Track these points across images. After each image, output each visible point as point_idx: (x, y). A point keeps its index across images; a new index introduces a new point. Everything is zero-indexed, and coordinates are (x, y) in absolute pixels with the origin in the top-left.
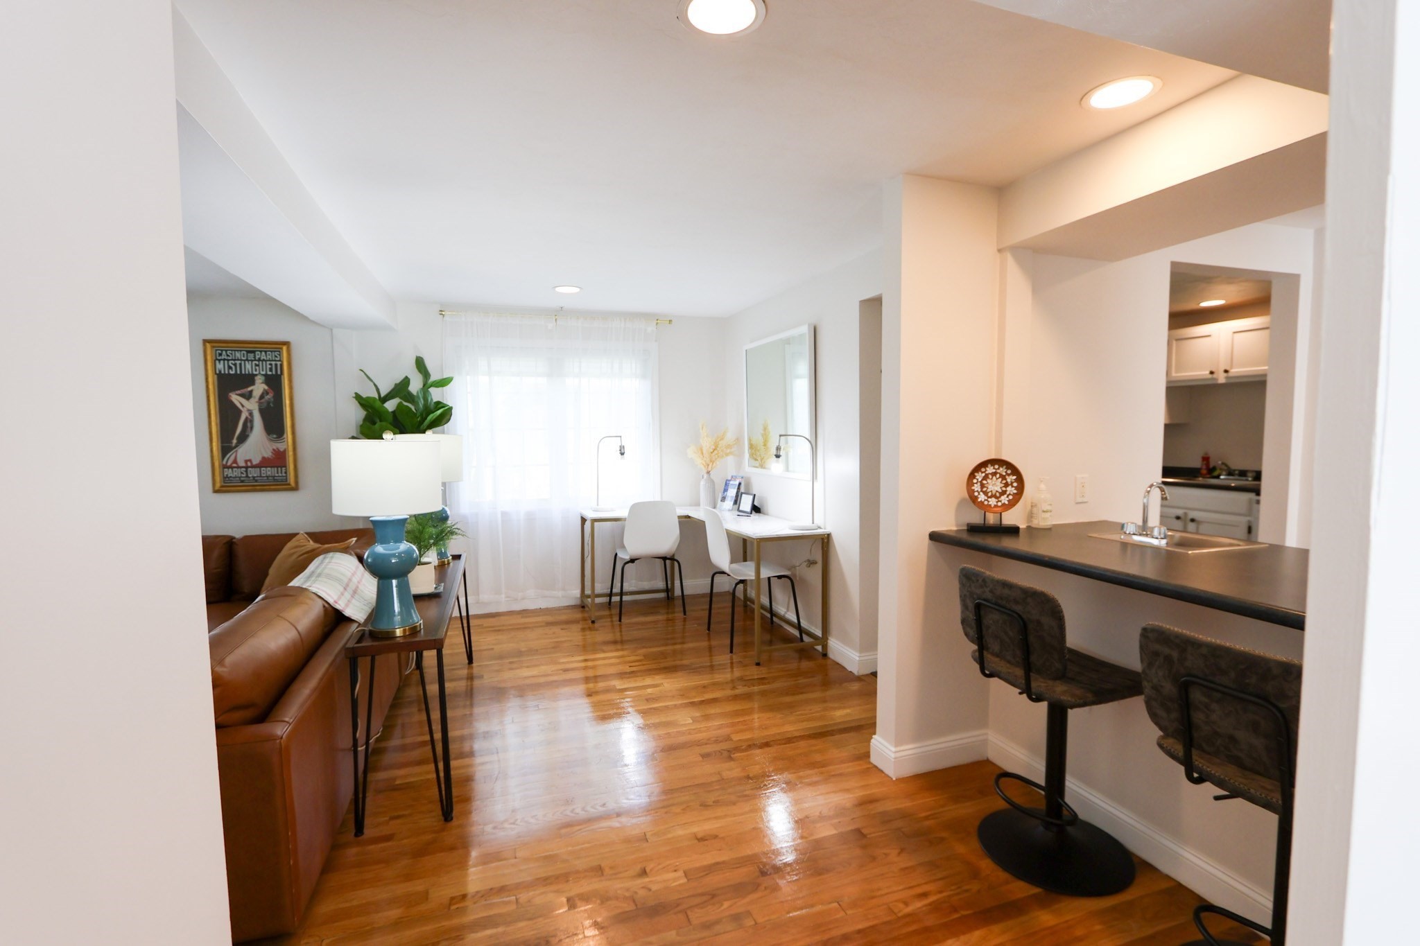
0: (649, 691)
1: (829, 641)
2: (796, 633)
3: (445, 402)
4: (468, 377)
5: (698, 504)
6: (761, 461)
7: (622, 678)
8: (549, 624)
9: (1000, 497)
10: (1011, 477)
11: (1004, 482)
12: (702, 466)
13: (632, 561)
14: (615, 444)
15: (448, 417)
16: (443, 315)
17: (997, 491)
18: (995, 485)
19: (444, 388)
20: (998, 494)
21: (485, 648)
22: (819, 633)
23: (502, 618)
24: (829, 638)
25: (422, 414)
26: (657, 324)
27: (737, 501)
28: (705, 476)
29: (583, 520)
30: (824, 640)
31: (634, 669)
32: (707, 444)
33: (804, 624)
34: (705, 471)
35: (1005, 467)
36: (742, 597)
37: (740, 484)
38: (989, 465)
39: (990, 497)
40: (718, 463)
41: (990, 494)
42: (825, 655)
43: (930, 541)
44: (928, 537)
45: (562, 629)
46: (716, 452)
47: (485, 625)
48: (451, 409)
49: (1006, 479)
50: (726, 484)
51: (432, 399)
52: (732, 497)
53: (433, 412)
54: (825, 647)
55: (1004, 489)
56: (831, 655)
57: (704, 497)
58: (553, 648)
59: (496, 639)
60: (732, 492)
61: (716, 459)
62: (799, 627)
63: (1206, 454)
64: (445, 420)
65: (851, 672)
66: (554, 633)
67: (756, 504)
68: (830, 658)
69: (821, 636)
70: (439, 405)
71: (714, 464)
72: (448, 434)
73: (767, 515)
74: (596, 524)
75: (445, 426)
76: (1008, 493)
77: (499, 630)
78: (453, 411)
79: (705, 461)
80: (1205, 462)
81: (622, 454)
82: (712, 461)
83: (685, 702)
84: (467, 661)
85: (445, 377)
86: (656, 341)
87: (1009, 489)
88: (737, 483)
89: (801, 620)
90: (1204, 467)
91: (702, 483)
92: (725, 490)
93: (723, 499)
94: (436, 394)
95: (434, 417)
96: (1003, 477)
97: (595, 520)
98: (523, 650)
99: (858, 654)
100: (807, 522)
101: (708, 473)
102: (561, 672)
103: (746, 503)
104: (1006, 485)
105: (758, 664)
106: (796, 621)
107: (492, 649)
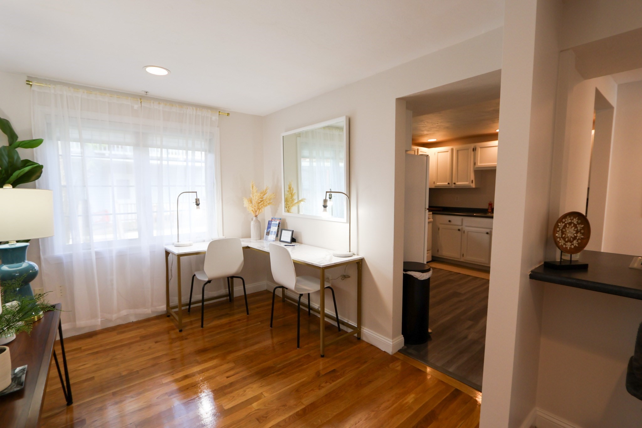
0: (255, 405)
1: (362, 329)
2: (335, 324)
3: (35, 161)
4: (59, 142)
5: (249, 236)
6: (288, 208)
7: (225, 394)
8: (144, 338)
9: (573, 241)
10: (580, 226)
11: (576, 229)
12: (252, 212)
13: (209, 282)
14: (193, 197)
15: (38, 174)
16: (31, 85)
17: (571, 237)
18: (570, 232)
19: (34, 149)
20: (572, 239)
21: (85, 377)
22: (355, 324)
23: (99, 336)
24: (362, 327)
25: (6, 171)
26: (219, 114)
27: (278, 235)
28: (254, 218)
29: (167, 253)
30: (358, 330)
31: (232, 379)
32: (256, 197)
33: (340, 317)
34: (253, 215)
35: (577, 218)
36: (281, 295)
37: (279, 223)
38: (568, 217)
39: (567, 242)
40: (263, 210)
41: (567, 240)
42: (359, 339)
43: (530, 279)
44: (528, 277)
45: (156, 342)
46: (261, 203)
47: (83, 348)
48: (41, 167)
49: (577, 227)
50: (269, 223)
51: (18, 157)
52: (275, 232)
53: (19, 169)
54: (359, 333)
55: (575, 235)
56: (364, 338)
57: (253, 232)
58: (153, 366)
59: (95, 365)
60: (274, 229)
61: (262, 207)
62: (337, 320)
63: (490, 202)
64: (34, 177)
65: (384, 352)
66: (150, 348)
67: (293, 237)
68: (364, 341)
69: (356, 326)
70: (26, 162)
71: (260, 211)
72: (39, 188)
73: (301, 243)
74: (181, 258)
75: (36, 181)
76: (578, 238)
77: (97, 353)
78: (43, 170)
79: (255, 209)
80: (490, 206)
81: (198, 205)
82: (259, 209)
83: (291, 414)
84: (65, 403)
85: (34, 138)
86: (218, 127)
87: (579, 235)
88: (278, 222)
89: (339, 316)
90: (490, 208)
91: (252, 223)
92: (269, 227)
93: (268, 233)
94: (23, 154)
95: (22, 174)
96: (575, 226)
97: (179, 256)
98: (124, 373)
99: (391, 341)
100: (346, 252)
101: (256, 216)
102: (167, 397)
103: (286, 236)
104: (577, 232)
105: (323, 356)
106: (335, 316)
107: (93, 378)
